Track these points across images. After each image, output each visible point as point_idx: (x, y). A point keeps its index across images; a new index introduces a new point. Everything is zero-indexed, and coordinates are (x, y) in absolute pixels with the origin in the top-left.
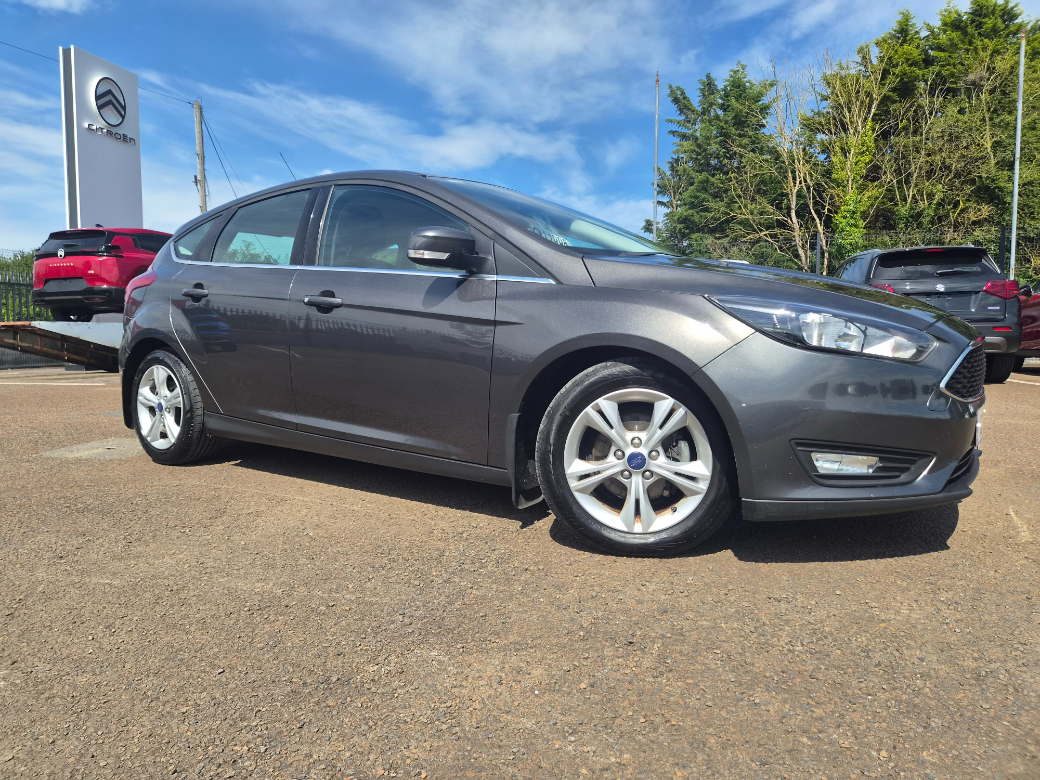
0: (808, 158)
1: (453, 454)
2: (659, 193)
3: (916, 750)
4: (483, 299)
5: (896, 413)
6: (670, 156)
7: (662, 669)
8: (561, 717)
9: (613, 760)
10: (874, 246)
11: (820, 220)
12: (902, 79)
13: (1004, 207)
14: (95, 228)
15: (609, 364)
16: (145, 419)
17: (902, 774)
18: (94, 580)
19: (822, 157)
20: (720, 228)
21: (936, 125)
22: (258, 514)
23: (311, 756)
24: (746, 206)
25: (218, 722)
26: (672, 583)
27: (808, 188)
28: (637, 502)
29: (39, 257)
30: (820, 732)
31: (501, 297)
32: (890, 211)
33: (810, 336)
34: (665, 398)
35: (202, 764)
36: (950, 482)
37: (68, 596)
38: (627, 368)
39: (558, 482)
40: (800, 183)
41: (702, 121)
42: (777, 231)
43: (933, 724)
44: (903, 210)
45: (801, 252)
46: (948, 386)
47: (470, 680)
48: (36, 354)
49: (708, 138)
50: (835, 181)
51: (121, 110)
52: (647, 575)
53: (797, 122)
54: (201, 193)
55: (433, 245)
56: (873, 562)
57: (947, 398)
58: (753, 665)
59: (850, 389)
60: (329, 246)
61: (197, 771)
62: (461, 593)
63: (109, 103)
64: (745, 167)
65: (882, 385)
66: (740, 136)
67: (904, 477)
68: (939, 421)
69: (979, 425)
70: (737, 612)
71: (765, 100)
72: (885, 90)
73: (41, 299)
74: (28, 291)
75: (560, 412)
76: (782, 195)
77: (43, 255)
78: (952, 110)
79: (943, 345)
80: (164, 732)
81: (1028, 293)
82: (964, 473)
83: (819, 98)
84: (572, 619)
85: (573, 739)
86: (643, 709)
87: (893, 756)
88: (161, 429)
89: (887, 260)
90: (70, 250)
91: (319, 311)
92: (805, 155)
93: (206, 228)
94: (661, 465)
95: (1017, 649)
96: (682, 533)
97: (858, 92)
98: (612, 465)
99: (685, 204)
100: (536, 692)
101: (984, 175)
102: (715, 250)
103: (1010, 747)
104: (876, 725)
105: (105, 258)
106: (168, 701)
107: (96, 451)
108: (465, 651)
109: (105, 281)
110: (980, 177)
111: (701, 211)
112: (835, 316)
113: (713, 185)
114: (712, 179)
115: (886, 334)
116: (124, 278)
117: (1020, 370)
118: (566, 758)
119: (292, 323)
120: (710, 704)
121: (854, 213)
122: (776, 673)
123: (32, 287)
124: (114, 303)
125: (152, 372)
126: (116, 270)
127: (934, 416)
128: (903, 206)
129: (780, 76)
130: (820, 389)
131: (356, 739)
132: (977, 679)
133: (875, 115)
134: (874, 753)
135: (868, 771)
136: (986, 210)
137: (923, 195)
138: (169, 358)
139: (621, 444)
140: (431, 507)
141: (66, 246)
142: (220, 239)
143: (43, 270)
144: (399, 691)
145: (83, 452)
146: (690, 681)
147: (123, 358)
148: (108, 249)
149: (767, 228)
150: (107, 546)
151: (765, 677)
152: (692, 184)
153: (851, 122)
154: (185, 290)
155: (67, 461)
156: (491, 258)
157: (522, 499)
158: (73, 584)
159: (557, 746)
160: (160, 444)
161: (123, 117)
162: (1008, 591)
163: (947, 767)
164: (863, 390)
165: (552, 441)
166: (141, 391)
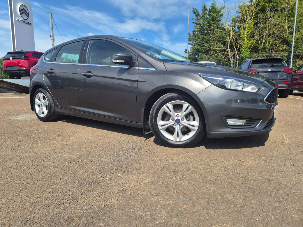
0: (234, 31)
1: (126, 119)
2: (189, 41)
3: (250, 200)
4: (135, 74)
5: (251, 108)
6: (193, 30)
7: (182, 178)
8: (154, 191)
9: (167, 203)
10: (251, 57)
11: (237, 49)
12: (262, 7)
13: (290, 46)
14: (21, 51)
15: (170, 93)
16: (37, 108)
17: (245, 206)
18: (24, 154)
19: (238, 30)
20: (207, 52)
21: (271, 21)
22: (70, 136)
23: (84, 202)
24: (215, 45)
25: (59, 193)
26: (187, 155)
27: (233, 40)
28: (178, 133)
29: (4, 60)
30: (224, 195)
31: (140, 74)
32: (257, 47)
33: (228, 86)
34: (186, 103)
35: (54, 205)
36: (265, 127)
37: (16, 159)
38: (176, 95)
39: (155, 127)
40: (231, 38)
41: (202, 19)
42: (224, 53)
43: (255, 193)
44: (261, 47)
45: (231, 59)
46: (266, 100)
47: (129, 181)
48: (5, 89)
49: (204, 24)
50: (241, 38)
51: (27, 15)
52: (180, 153)
53: (231, 19)
54: (52, 40)
55: (120, 58)
56: (243, 149)
57: (266, 103)
58: (207, 177)
59: (239, 101)
60: (89, 58)
61: (53, 206)
62: (128, 158)
63: (24, 12)
64: (215, 33)
65: (248, 100)
66: (214, 24)
67: (253, 126)
68: (264, 110)
69: (275, 111)
70: (204, 163)
71: (221, 13)
72: (257, 10)
73: (5, 72)
74: (2, 70)
75: (156, 107)
76: (226, 42)
77: (5, 59)
78: (276, 16)
79: (265, 88)
80: (44, 196)
81: (295, 72)
82: (270, 124)
83: (237, 12)
84: (158, 165)
85: (156, 197)
86: (176, 189)
87: (243, 201)
88: (42, 111)
89: (255, 62)
90: (13, 58)
91: (87, 77)
92: (233, 30)
93: (54, 52)
94: (185, 122)
95: (281, 173)
96: (190, 141)
97: (249, 10)
98: (171, 122)
99: (197, 45)
100: (147, 185)
101: (285, 36)
102: (205, 58)
103: (275, 199)
104: (239, 193)
105: (24, 60)
106: (45, 188)
107: (23, 117)
108: (128, 174)
109: (24, 67)
110: (284, 37)
111: (202, 46)
112: (235, 80)
113: (205, 39)
114: (205, 37)
115: (249, 85)
116: (30, 66)
117: (291, 94)
118: (154, 202)
119: (79, 80)
120: (195, 188)
121: (246, 47)
122: (213, 179)
123: (3, 68)
124: (27, 74)
125: (39, 95)
126: (27, 64)
127: (262, 108)
128: (261, 45)
129: (226, 5)
130: (230, 101)
131: (97, 198)
132: (268, 181)
133: (253, 18)
134: (238, 201)
135: (236, 206)
136: (285, 47)
137: (267, 42)
138: (44, 91)
139: (174, 116)
140: (120, 134)
141: (12, 56)
142: (58, 55)
143: (6, 64)
144: (109, 185)
145: (20, 118)
146: (190, 182)
147: (30, 90)
148: (25, 57)
149: (221, 52)
150: (27, 145)
151: (211, 181)
152: (199, 38)
153: (247, 20)
154: (47, 71)
155: (15, 120)
156: (137, 62)
157: (146, 132)
158: (18, 156)
159: (152, 199)
160: (42, 116)
161: (28, 17)
162: (280, 157)
163: (258, 204)
164: (242, 101)
165: (154, 115)
166: (36, 100)
